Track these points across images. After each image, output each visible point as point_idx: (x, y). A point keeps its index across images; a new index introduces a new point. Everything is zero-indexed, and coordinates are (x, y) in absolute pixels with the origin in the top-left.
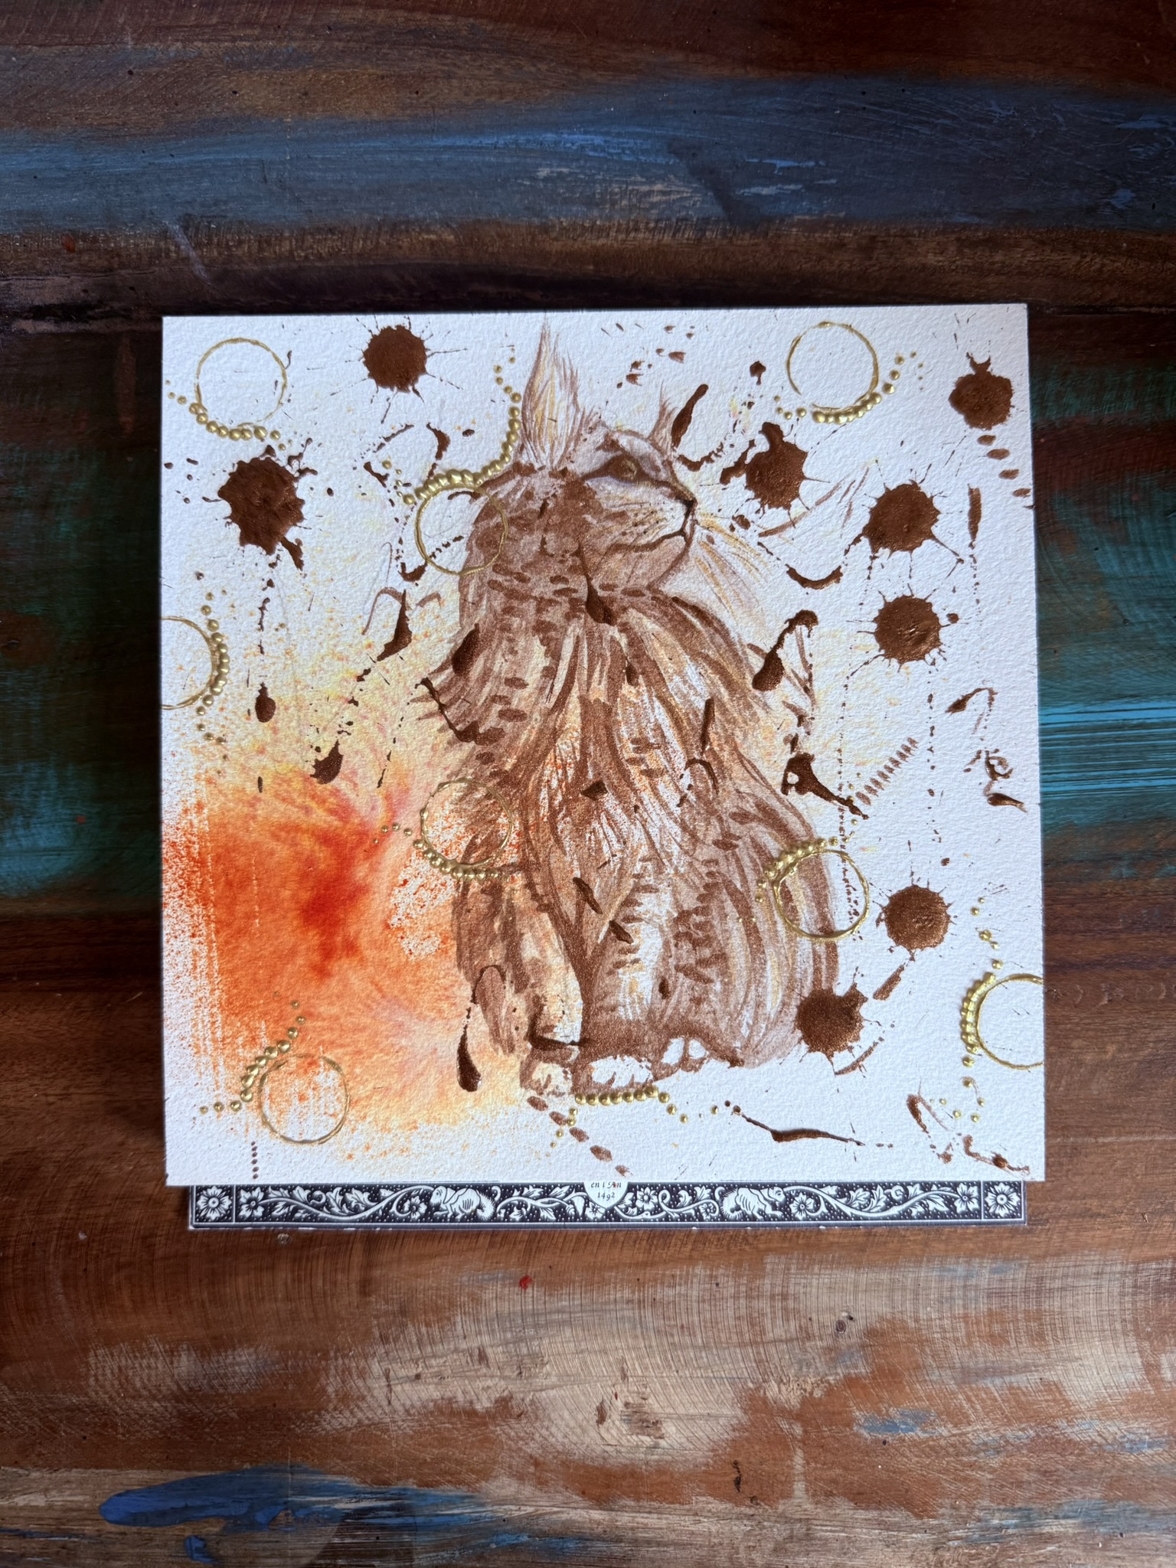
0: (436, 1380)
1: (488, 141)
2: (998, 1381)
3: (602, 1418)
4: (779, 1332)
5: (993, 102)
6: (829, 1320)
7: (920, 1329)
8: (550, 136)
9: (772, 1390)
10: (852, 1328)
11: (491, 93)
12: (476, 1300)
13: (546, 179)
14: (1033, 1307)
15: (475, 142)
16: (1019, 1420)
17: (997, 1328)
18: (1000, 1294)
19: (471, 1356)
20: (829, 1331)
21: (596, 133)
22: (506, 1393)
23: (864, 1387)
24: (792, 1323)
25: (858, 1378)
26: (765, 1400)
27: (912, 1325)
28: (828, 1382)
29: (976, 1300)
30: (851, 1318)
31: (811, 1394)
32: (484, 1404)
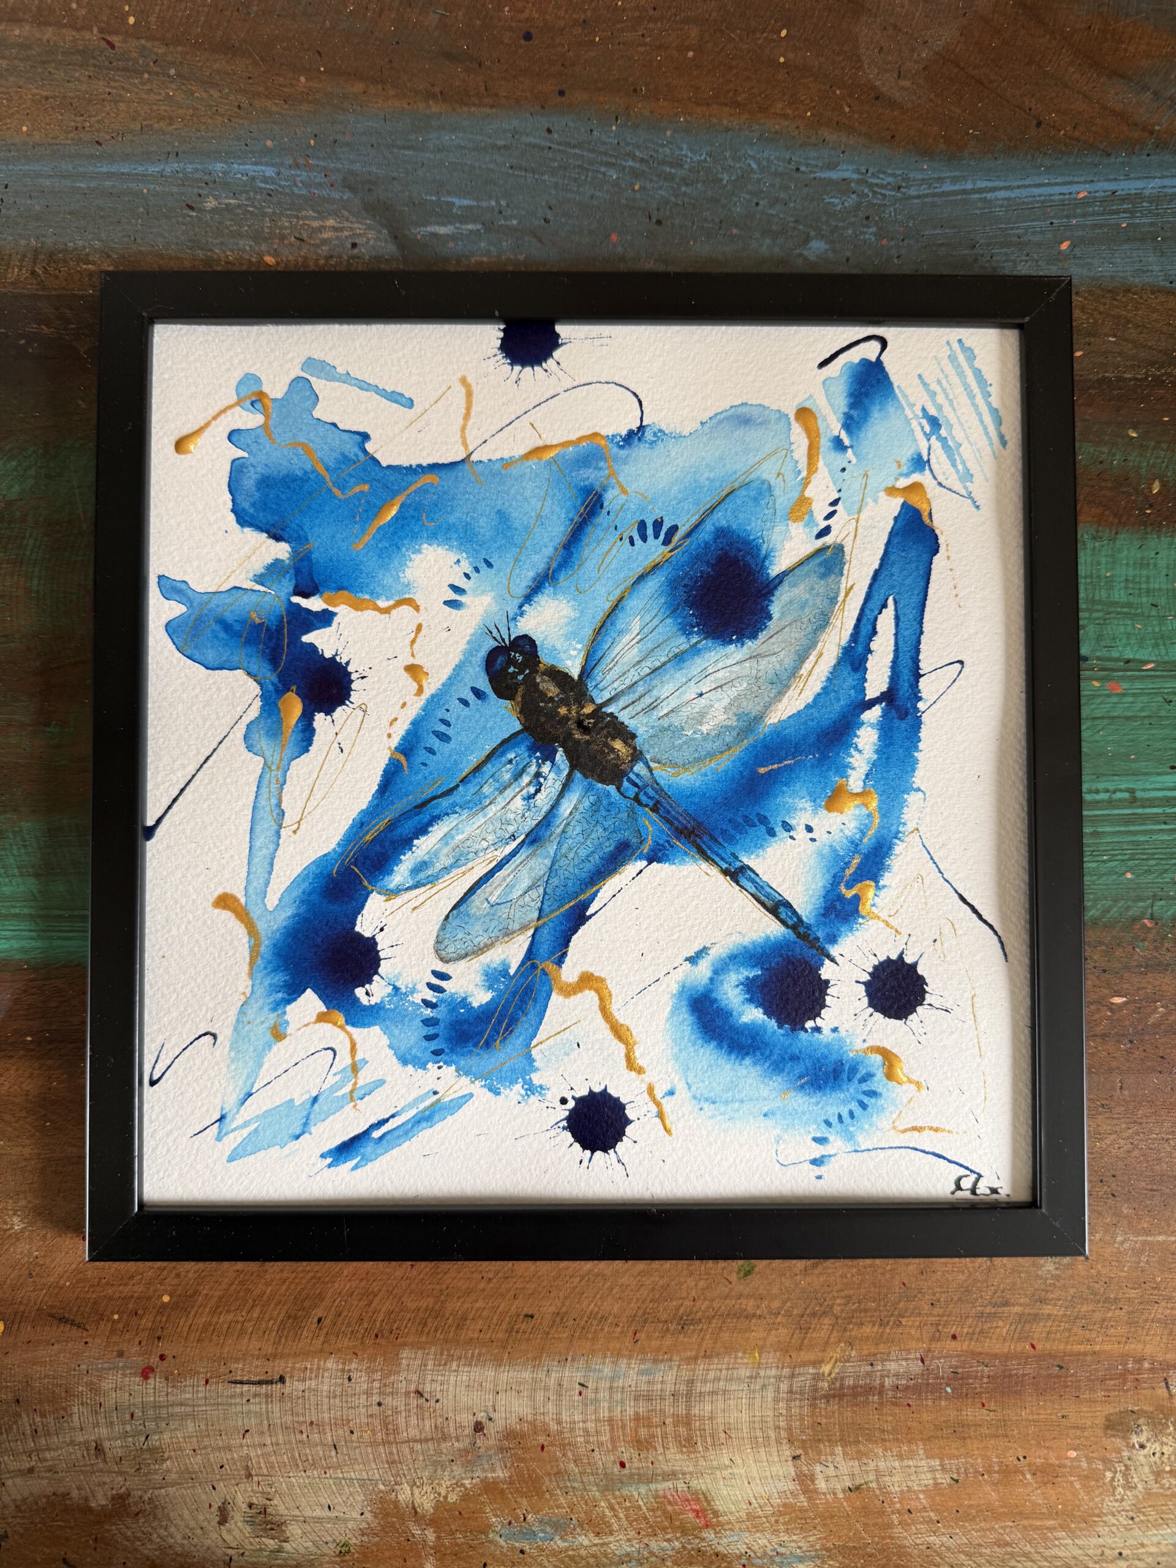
0: (48, 1475)
1: (153, 169)
2: (643, 1489)
3: (223, 1519)
4: (413, 1433)
5: (685, 146)
6: (467, 1420)
7: (562, 1432)
8: (219, 166)
9: (404, 1494)
10: (491, 1429)
11: (161, 118)
12: (94, 1389)
13: (214, 211)
14: (682, 1410)
15: (140, 169)
16: (664, 1529)
17: (643, 1432)
18: (648, 1398)
19: (87, 1450)
20: (467, 1432)
21: (267, 164)
22: (123, 1489)
23: (502, 1491)
24: (427, 1423)
25: (495, 1482)
26: (396, 1503)
27: (554, 1427)
28: (463, 1485)
29: (622, 1402)
30: (490, 1419)
31: (446, 1498)
32: (100, 1500)
